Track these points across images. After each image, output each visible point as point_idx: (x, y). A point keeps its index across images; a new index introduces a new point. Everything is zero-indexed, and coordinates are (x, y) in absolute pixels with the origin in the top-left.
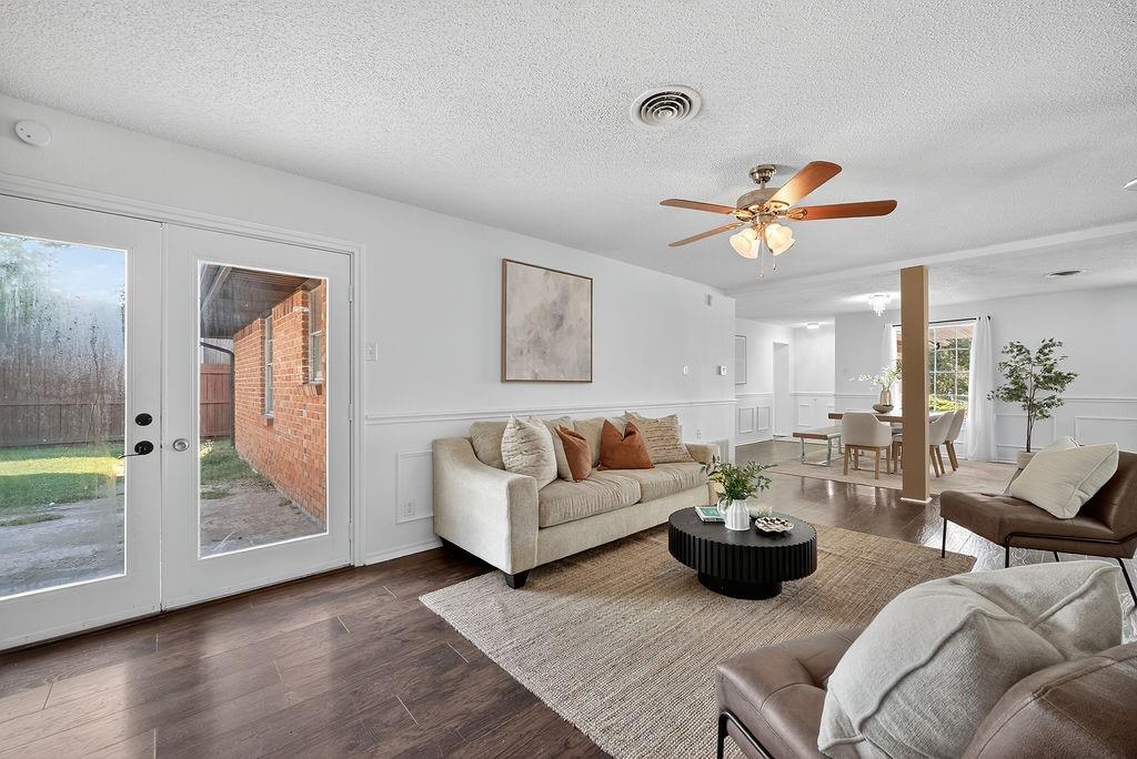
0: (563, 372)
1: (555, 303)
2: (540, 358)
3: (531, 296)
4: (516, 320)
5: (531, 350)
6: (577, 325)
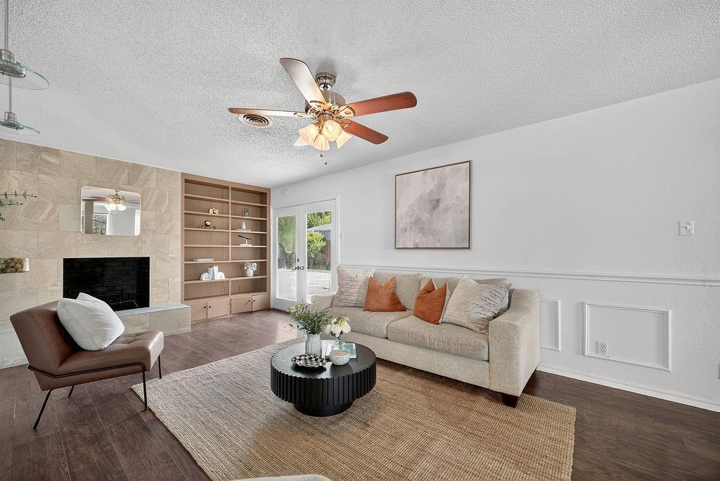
0: (439, 241)
1: (432, 192)
2: (419, 232)
4: (402, 210)
5: (413, 228)
6: (454, 203)
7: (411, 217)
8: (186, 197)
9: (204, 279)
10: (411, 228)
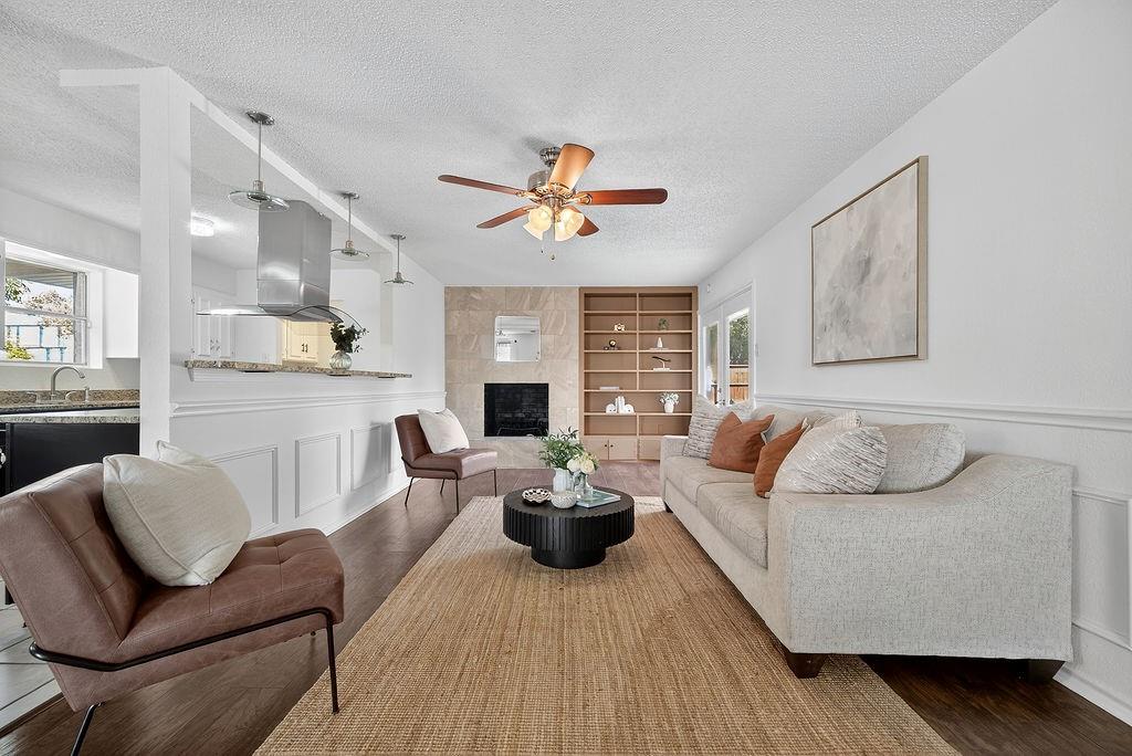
0: (870, 345)
1: (860, 245)
2: (842, 331)
4: (821, 291)
5: (834, 324)
7: (832, 302)
8: (586, 315)
9: (608, 412)
10: (831, 325)
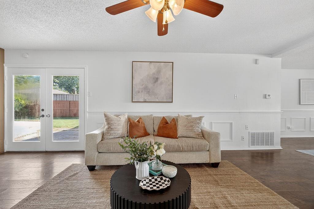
0: (158, 98)
1: (154, 74)
2: (147, 94)
3: (143, 73)
4: (137, 81)
6: (165, 81)
7: (142, 85)
10: (142, 91)
